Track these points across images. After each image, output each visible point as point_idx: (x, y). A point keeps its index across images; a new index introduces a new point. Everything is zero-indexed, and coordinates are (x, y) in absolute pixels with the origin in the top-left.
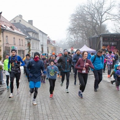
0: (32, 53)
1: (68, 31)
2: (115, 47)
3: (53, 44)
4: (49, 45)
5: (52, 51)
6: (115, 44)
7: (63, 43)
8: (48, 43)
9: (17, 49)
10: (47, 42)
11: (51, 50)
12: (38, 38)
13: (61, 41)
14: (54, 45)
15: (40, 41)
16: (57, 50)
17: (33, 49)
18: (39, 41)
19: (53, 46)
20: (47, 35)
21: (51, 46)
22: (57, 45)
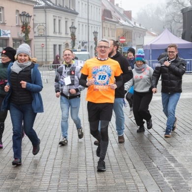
0: (55, 46)
3: (122, 21)
8: (104, 19)
9: (9, 36)
12: (74, 5)
15: (80, 15)
17: (58, 35)
18: (77, 14)
19: (122, 27)
21: (113, 27)
22: (137, 25)
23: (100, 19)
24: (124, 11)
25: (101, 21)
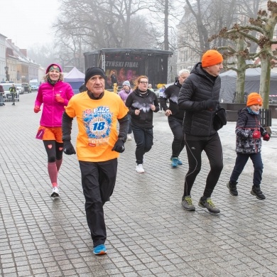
1: (56, 29)
2: (134, 72)
3: (20, 58)
4: (10, 61)
5: (18, 75)
6: (134, 66)
7: (49, 54)
8: (7, 57)
10: (7, 53)
11: (16, 73)
13: (44, 50)
14: (23, 60)
16: (31, 71)
19: (21, 63)
20: (6, 37)
21: (14, 63)
22: (32, 61)
23: (4, 56)
24: (20, 50)
25: (5, 57)
